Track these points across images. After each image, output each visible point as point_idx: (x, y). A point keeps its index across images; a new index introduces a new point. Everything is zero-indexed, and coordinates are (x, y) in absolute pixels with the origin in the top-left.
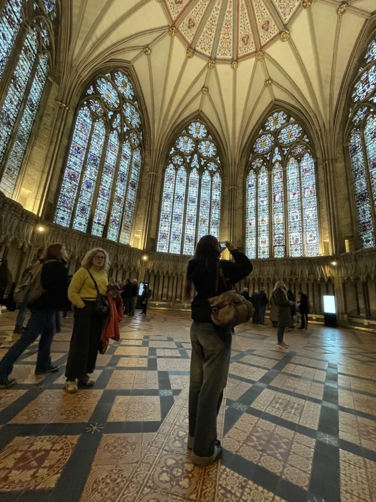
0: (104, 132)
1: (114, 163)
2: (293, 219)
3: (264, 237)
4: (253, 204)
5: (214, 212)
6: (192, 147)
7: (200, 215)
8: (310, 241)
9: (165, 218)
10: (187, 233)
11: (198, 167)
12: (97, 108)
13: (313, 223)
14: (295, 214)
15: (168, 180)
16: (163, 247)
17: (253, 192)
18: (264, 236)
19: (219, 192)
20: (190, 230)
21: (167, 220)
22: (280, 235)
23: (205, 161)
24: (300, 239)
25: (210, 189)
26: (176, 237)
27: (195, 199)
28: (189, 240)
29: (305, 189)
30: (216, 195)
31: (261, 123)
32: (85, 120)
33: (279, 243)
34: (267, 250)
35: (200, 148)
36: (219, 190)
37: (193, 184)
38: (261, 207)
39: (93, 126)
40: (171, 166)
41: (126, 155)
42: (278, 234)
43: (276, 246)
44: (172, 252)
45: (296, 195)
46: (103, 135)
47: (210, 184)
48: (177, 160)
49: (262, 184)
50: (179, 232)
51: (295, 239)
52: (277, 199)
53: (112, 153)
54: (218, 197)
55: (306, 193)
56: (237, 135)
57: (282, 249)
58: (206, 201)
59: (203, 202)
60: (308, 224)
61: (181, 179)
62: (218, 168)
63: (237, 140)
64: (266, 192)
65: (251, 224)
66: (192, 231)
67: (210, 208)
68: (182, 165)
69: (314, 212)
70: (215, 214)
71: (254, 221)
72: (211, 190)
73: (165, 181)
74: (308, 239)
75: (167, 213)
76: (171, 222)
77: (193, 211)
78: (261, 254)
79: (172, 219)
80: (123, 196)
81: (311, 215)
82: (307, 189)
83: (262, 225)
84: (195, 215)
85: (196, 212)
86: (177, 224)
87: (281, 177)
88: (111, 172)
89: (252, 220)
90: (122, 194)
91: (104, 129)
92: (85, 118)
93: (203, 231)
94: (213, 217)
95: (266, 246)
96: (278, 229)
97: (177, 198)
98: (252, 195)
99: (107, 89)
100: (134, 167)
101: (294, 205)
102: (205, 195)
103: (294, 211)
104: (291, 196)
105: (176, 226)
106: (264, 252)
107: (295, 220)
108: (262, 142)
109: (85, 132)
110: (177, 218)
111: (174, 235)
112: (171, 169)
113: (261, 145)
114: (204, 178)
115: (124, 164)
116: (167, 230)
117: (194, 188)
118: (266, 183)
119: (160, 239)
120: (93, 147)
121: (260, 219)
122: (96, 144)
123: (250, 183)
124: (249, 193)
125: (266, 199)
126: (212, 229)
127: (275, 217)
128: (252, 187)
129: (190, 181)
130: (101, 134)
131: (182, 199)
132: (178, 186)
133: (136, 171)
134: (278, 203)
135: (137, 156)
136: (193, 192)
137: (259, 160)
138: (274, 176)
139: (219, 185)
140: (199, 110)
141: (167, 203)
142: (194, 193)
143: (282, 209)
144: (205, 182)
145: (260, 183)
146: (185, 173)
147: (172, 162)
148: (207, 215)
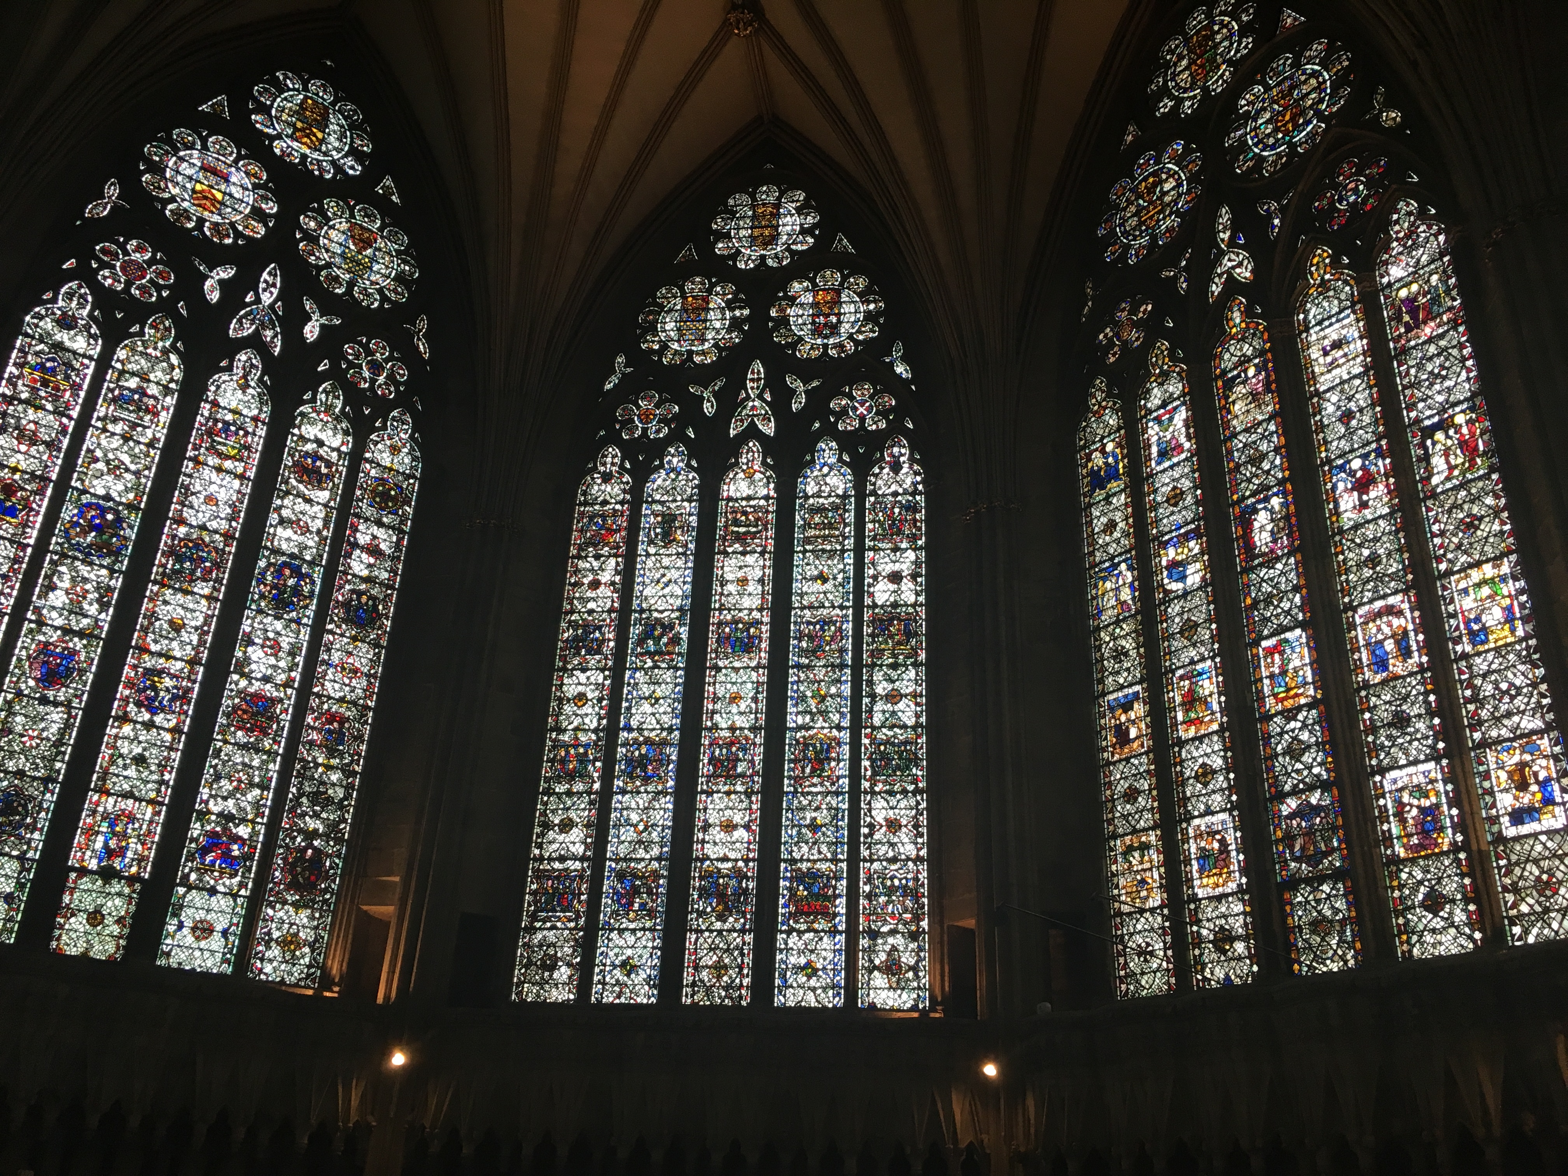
0: (177, 374)
1: (232, 518)
2: (1381, 664)
3: (1213, 819)
4: (1126, 595)
5: (881, 688)
6: (735, 324)
7: (794, 719)
8: (1518, 816)
9: (571, 777)
10: (711, 851)
11: (769, 429)
12: (134, 271)
13: (1522, 675)
14: (1385, 627)
15: (588, 544)
16: (553, 968)
17: (1118, 516)
18: (1209, 812)
19: (911, 555)
20: (729, 827)
21: (579, 787)
23: (815, 384)
24: (1449, 814)
25: (849, 543)
26: (635, 892)
27: (757, 623)
28: (722, 897)
30: (895, 577)
32: (59, 347)
33: (1314, 859)
34: (1239, 916)
35: (784, 321)
36: (913, 538)
37: (740, 538)
38: (1174, 609)
39: (104, 362)
40: (612, 457)
41: (316, 457)
42: (1295, 792)
43: (1293, 883)
44: (609, 998)
45: (1378, 491)
46: (167, 391)
47: (850, 517)
48: (646, 417)
49: (1163, 454)
50: (655, 851)
52: (1262, 538)
53: (219, 469)
54: (907, 585)
55: (1438, 462)
57: (1340, 904)
58: (826, 622)
59: (811, 637)
60: (1488, 689)
61: (669, 520)
62: (900, 412)
64: (1189, 499)
65: (1122, 735)
66: (741, 834)
67: (857, 667)
68: (669, 441)
69: (1511, 587)
70: (893, 697)
71: (1139, 709)
72: (859, 550)
73: (573, 551)
74: (1506, 801)
75: (583, 738)
76: (606, 794)
77: (743, 706)
78: (1209, 954)
79: (607, 776)
80: (287, 684)
81: (1494, 616)
82: (1439, 436)
83: (1192, 733)
84: (754, 729)
85: (762, 706)
86: (642, 800)
88: (208, 572)
89: (1127, 707)
90: (281, 678)
91: (174, 359)
92: (62, 336)
93: (814, 827)
94: (877, 719)
95: (1232, 886)
96: (1295, 751)
97: (641, 642)
98: (1117, 535)
99: (204, 168)
100: (369, 512)
101: (1373, 560)
102: (818, 586)
103: (1379, 604)
104: (1348, 502)
105: (634, 817)
106: (1224, 938)
107: (1397, 667)
108: (1140, 196)
109: (56, 399)
110: (642, 763)
111: (621, 876)
112: (607, 478)
113: (1137, 214)
114: (811, 489)
115: (301, 506)
116: (579, 849)
117: (750, 559)
118: (1187, 445)
119: (534, 917)
120: (101, 465)
121: (1174, 694)
122: (116, 442)
123: (1098, 460)
124: (1099, 524)
125: (1194, 546)
126: (879, 804)
128: (1114, 486)
129: (721, 523)
130: (153, 390)
131: (676, 640)
132: (650, 563)
133: (381, 533)
134: (1270, 560)
135: (394, 450)
136: (744, 581)
137: (1134, 311)
138: (1230, 385)
139: (912, 508)
141: (582, 677)
142: (753, 587)
143: (1298, 599)
144: (821, 510)
145: (1154, 450)
146: (688, 482)
147: (614, 439)
148: (836, 718)
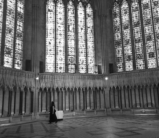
3: (61, 56)
4: (52, 27)
5: (18, 24)
13: (92, 52)
17: (52, 17)
19: (23, 6)
22: (73, 57)
24: (85, 62)
29: (88, 27)
33: (72, 62)
34: (63, 66)
36: (23, 3)
38: (59, 31)
42: (71, 55)
43: (69, 64)
45: (83, 30)
51: (82, 61)
52: (70, 29)
54: (22, 10)
57: (74, 67)
58: (11, 10)
59: (9, 11)
60: (90, 52)
64: (62, 20)
65: (50, 43)
67: (16, 19)
69: (93, 44)
70: (20, 26)
71: (53, 41)
74: (90, 62)
78: (59, 69)
81: (91, 46)
82: (89, 28)
83: (59, 46)
85: (2, 19)
87: (73, 13)
94: (18, 28)
95: (62, 63)
96: (71, 52)
101: (82, 37)
103: (82, 41)
104: (80, 30)
118: (63, 14)
121: (58, 41)
123: (49, 8)
125: (62, 26)
127: (69, 42)
128: (51, 12)
134: (71, 32)
138: (69, 10)
143: (74, 37)
145: (58, 12)
148: (12, 26)
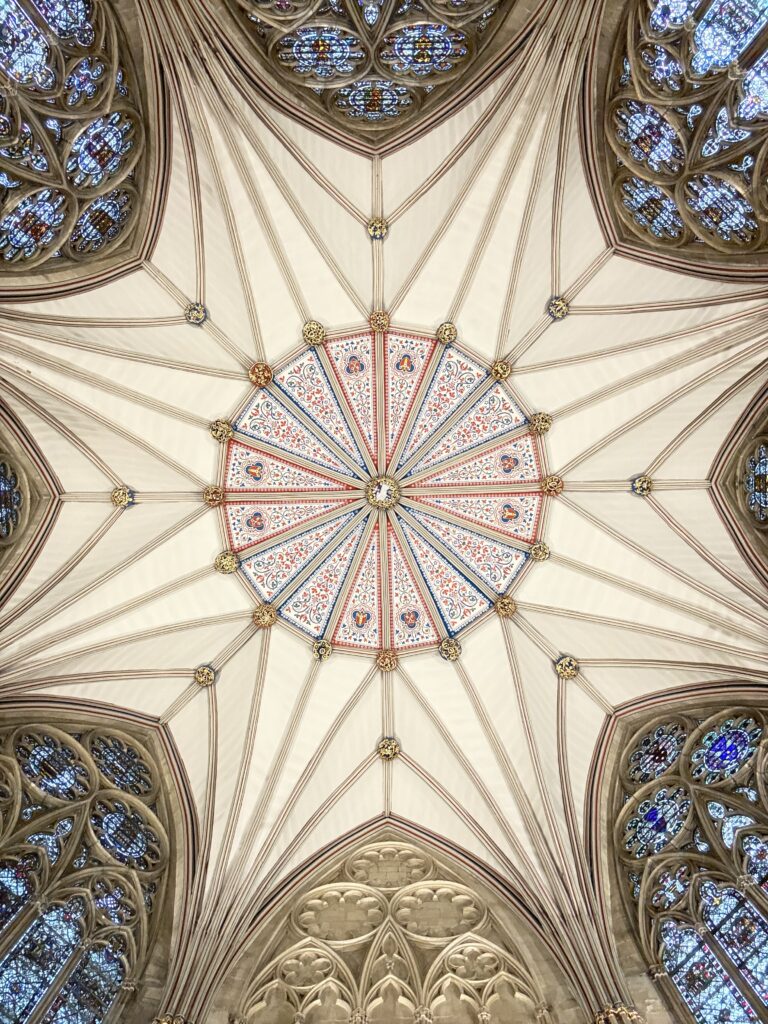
6: (701, 184)
11: (724, 113)
31: (426, 112)
35: (674, 158)
56: (508, 139)
63: (516, 122)
114: (726, 51)
140: (614, 253)
